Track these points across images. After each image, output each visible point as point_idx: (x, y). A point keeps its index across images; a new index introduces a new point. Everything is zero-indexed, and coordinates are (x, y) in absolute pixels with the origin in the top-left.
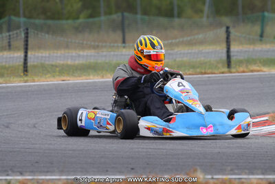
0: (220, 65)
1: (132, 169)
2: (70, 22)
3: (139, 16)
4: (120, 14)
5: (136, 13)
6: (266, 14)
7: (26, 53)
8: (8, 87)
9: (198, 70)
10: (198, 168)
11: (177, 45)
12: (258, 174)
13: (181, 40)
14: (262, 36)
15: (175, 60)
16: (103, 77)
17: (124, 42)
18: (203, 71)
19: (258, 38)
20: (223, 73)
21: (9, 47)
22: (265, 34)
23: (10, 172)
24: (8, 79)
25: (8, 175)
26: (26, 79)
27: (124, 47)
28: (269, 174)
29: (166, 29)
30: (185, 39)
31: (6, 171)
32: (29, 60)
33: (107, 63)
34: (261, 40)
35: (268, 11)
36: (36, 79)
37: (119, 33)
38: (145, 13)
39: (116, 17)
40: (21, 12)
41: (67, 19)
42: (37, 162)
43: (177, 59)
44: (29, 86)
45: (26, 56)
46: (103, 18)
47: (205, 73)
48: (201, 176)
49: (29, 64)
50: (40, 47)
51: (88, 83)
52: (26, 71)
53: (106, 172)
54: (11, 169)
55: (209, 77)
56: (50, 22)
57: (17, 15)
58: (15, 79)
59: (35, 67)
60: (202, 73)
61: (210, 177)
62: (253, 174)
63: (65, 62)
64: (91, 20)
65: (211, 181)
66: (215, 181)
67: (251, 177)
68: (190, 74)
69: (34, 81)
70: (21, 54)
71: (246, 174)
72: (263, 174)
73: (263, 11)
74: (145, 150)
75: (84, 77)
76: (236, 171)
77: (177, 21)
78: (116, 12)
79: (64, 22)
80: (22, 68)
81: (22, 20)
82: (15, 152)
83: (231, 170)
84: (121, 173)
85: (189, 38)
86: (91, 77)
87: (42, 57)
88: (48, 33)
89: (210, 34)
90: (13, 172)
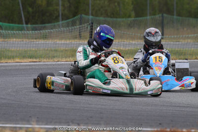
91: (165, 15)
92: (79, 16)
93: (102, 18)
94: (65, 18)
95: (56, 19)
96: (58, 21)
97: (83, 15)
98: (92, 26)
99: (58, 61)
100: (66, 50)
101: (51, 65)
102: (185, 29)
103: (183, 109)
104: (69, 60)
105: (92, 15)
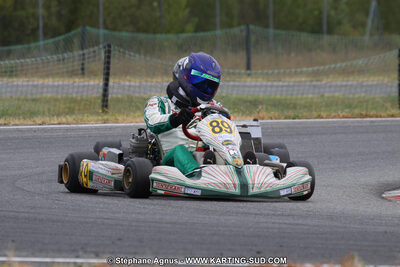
0: (388, 105)
2: (171, 36)
3: (271, 31)
4: (243, 27)
5: (267, 26)
7: (107, 80)
8: (80, 129)
9: (356, 111)
10: (356, 254)
11: (327, 74)
15: (323, 96)
17: (248, 67)
18: (364, 113)
20: (393, 116)
21: (83, 71)
23: (81, 253)
24: (80, 117)
25: (77, 257)
26: (105, 117)
27: (249, 75)
29: (310, 50)
31: (74, 251)
32: (110, 90)
36: (120, 118)
37: (243, 54)
40: (101, 20)
41: (168, 32)
42: (120, 239)
43: (326, 95)
44: (110, 128)
45: (106, 85)
46: (219, 32)
47: (366, 116)
49: (110, 97)
50: (126, 72)
52: (106, 106)
54: (82, 248)
55: (372, 122)
56: (142, 36)
57: (95, 25)
58: (91, 118)
59: (118, 100)
60: (362, 116)
68: (344, 117)
69: (117, 121)
70: (100, 82)
74: (277, 226)
77: (326, 39)
79: (164, 36)
80: (100, 101)
81: (102, 31)
82: (87, 223)
87: (130, 86)
88: (138, 52)
89: (375, 59)
90: (85, 252)
91: (252, 27)
92: (79, 30)
93: (125, 34)
94: (51, 32)
95: (33, 35)
96: (36, 39)
97: (88, 28)
98: (109, 52)
99: (43, 124)
100: (56, 100)
101: (29, 130)
102: (293, 55)
103: (300, 222)
104: (64, 120)
105: (106, 28)
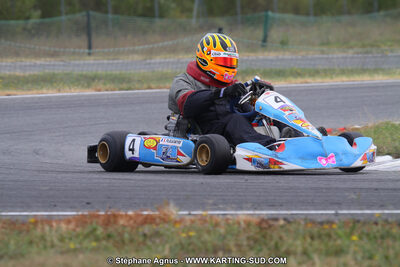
1: (88, 203)
6: (270, 13)
12: (248, 209)
13: (161, 44)
14: (265, 40)
16: (59, 91)
19: (260, 43)
22: (268, 39)
28: (262, 209)
30: (166, 43)
33: (67, 74)
34: (263, 46)
35: (273, 11)
38: (116, 11)
39: (80, 16)
48: (174, 212)
51: (40, 98)
53: (54, 207)
61: (186, 212)
62: (241, 209)
63: (12, 73)
64: (47, 20)
65: (188, 218)
66: (192, 218)
67: (239, 212)
71: (233, 209)
72: (256, 209)
73: (267, 10)
75: (35, 92)
76: (221, 206)
78: (80, 11)
83: (215, 204)
84: (72, 208)
85: (170, 43)
86: (45, 91)
